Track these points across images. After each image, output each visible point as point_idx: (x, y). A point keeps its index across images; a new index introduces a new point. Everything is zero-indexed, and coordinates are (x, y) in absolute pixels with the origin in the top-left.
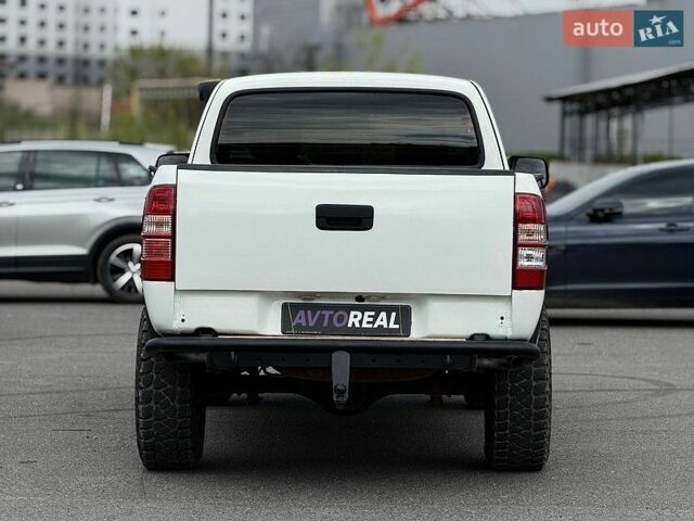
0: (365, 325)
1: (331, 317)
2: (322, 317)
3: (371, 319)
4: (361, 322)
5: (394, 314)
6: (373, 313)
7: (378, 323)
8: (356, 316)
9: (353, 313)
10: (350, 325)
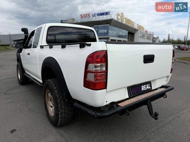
0: (145, 89)
1: (138, 89)
2: (137, 89)
3: (145, 87)
4: (144, 88)
5: (149, 84)
6: (145, 85)
7: (147, 88)
8: (143, 87)
9: (142, 86)
10: (142, 90)
